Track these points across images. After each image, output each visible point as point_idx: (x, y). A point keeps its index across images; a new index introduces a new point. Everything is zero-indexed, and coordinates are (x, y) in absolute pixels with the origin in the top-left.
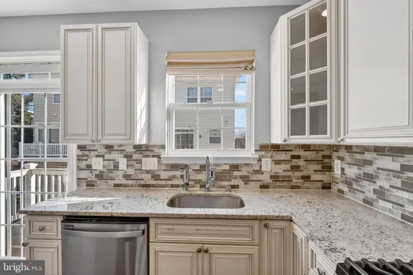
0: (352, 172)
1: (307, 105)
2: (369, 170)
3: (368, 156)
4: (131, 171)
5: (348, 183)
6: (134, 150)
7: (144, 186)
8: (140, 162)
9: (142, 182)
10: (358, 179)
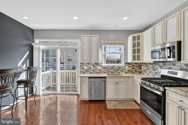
2: (148, 68)
4: (94, 69)
6: (95, 64)
7: (97, 73)
8: (96, 67)
9: (97, 72)
10: (146, 70)
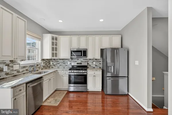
0: (55, 63)
1: (55, 52)
2: (58, 62)
3: (58, 60)
4: (8, 71)
5: (54, 65)
6: (10, 62)
7: (14, 76)
10: (56, 64)
